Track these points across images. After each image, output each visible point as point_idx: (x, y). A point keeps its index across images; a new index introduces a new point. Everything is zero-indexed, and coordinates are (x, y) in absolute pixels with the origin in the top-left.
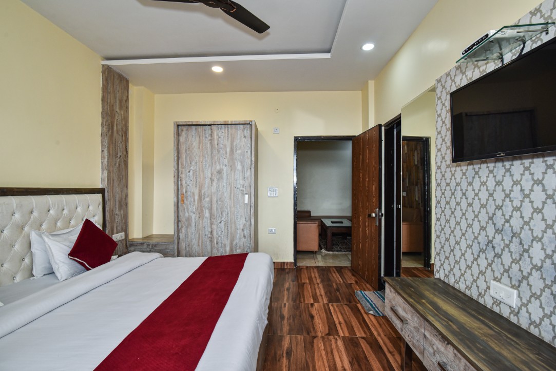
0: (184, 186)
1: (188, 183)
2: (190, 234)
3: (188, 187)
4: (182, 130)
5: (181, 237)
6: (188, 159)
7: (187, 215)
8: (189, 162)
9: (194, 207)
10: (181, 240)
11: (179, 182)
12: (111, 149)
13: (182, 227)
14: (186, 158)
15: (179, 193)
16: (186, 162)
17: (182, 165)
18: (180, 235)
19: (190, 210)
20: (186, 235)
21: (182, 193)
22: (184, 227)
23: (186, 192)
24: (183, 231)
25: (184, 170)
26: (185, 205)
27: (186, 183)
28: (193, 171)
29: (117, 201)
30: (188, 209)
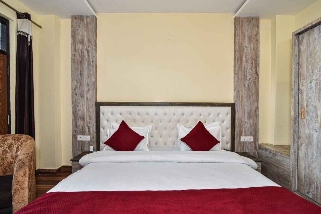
0: (305, 99)
1: (309, 95)
2: (310, 154)
3: (310, 100)
4: (303, 38)
5: (300, 155)
6: (310, 68)
7: (307, 131)
8: (310, 71)
9: (317, 124)
10: (300, 158)
11: (300, 94)
12: (240, 74)
13: (302, 144)
14: (307, 67)
15: (300, 107)
16: (308, 71)
17: (303, 76)
18: (300, 152)
19: (311, 126)
20: (306, 154)
21: (303, 107)
22: (304, 144)
23: (307, 106)
24: (303, 148)
25: (305, 81)
26: (305, 121)
27: (307, 96)
28: (316, 80)
29: (246, 112)
30: (308, 125)
